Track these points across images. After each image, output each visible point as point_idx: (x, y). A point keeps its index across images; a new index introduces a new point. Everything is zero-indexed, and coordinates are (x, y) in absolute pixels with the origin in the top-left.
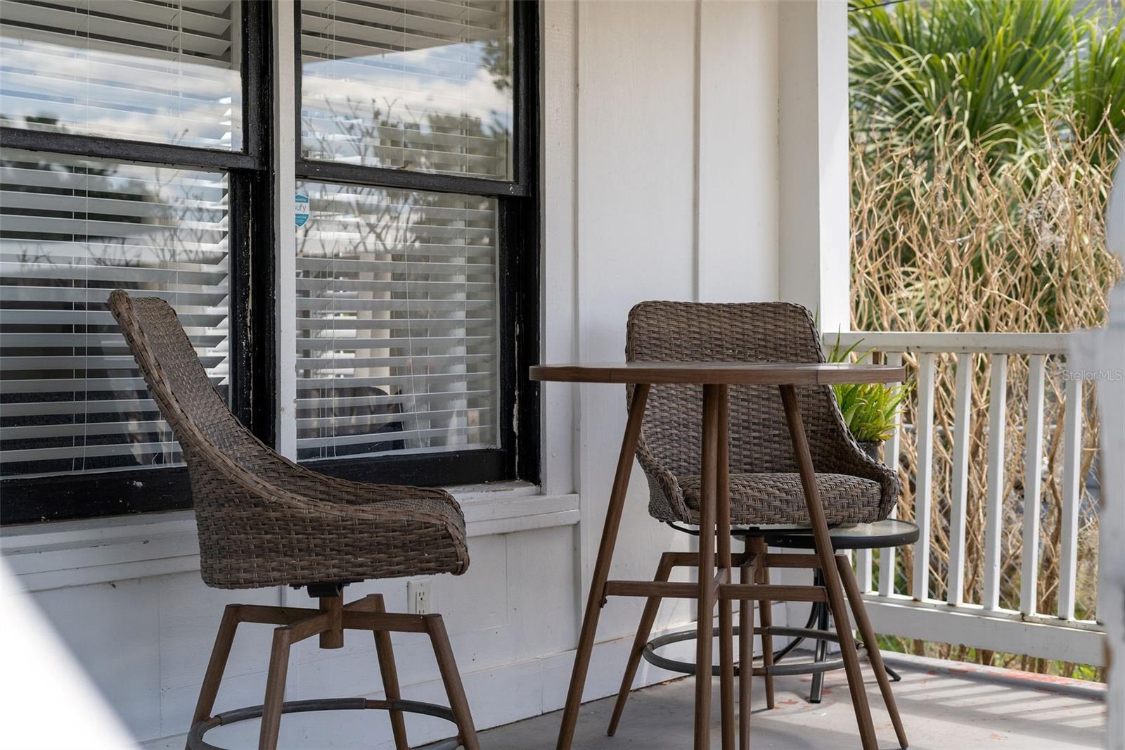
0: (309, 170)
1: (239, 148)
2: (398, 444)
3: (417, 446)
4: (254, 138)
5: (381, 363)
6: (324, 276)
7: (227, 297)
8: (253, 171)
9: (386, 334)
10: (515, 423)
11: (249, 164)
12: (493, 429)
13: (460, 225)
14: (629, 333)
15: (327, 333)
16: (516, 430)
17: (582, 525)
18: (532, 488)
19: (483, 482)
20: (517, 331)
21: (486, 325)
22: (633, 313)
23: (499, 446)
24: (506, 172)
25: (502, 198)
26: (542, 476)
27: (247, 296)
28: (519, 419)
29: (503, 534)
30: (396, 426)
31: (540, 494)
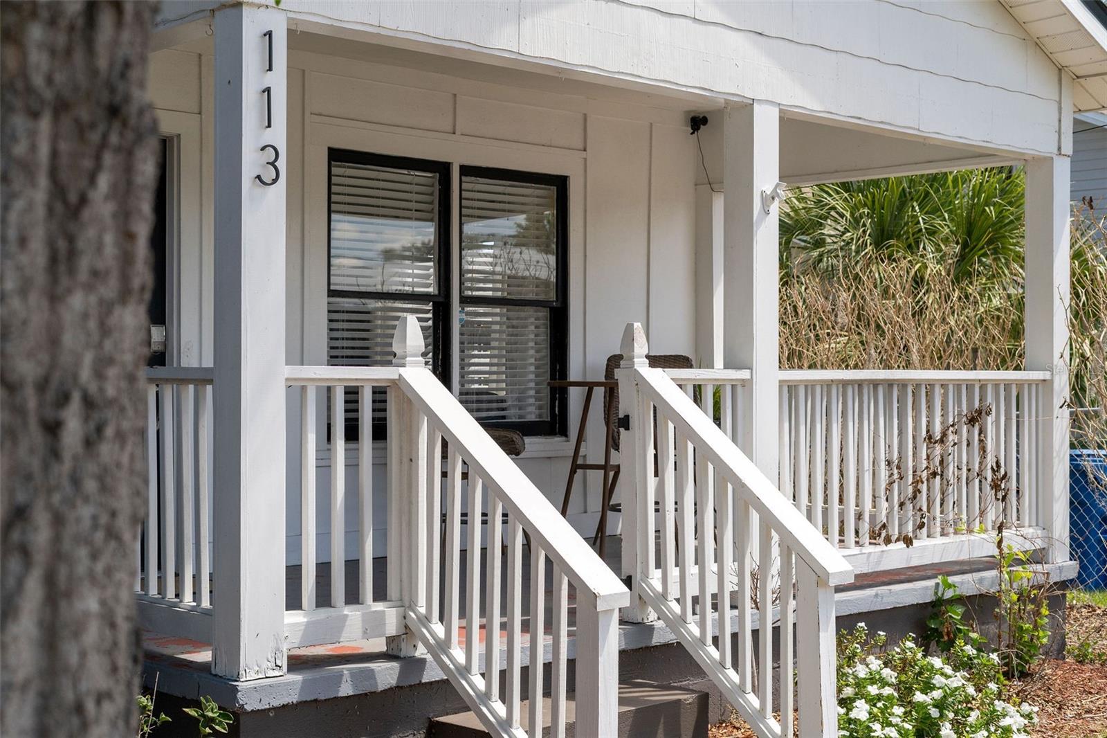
0: (465, 301)
1: (437, 292)
2: (504, 417)
3: (511, 419)
4: (442, 289)
5: (502, 381)
6: (474, 336)
7: (431, 354)
8: (442, 302)
9: (503, 369)
10: (557, 409)
11: (441, 300)
12: (547, 412)
13: (532, 320)
14: (607, 368)
15: (472, 368)
16: (557, 412)
17: (587, 456)
18: (564, 438)
19: (541, 435)
20: (558, 367)
21: (544, 365)
22: (609, 360)
23: (549, 420)
24: (552, 296)
25: (550, 308)
26: (568, 433)
27: (439, 353)
28: (559, 408)
29: (550, 458)
30: (503, 409)
31: (568, 441)
